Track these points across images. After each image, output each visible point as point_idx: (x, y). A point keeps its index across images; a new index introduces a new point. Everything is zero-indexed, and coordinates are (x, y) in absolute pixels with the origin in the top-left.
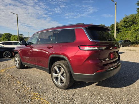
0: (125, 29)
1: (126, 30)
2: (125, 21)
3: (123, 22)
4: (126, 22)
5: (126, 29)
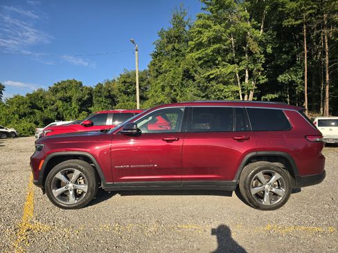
0: (125, 97)
1: (127, 101)
2: (125, 82)
3: (122, 83)
4: (127, 84)
5: (127, 98)
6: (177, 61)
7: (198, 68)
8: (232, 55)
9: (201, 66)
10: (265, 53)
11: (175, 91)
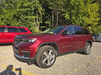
6: (10, 10)
7: (22, 15)
8: (33, 13)
9: (23, 14)
10: (43, 15)
11: (10, 21)
